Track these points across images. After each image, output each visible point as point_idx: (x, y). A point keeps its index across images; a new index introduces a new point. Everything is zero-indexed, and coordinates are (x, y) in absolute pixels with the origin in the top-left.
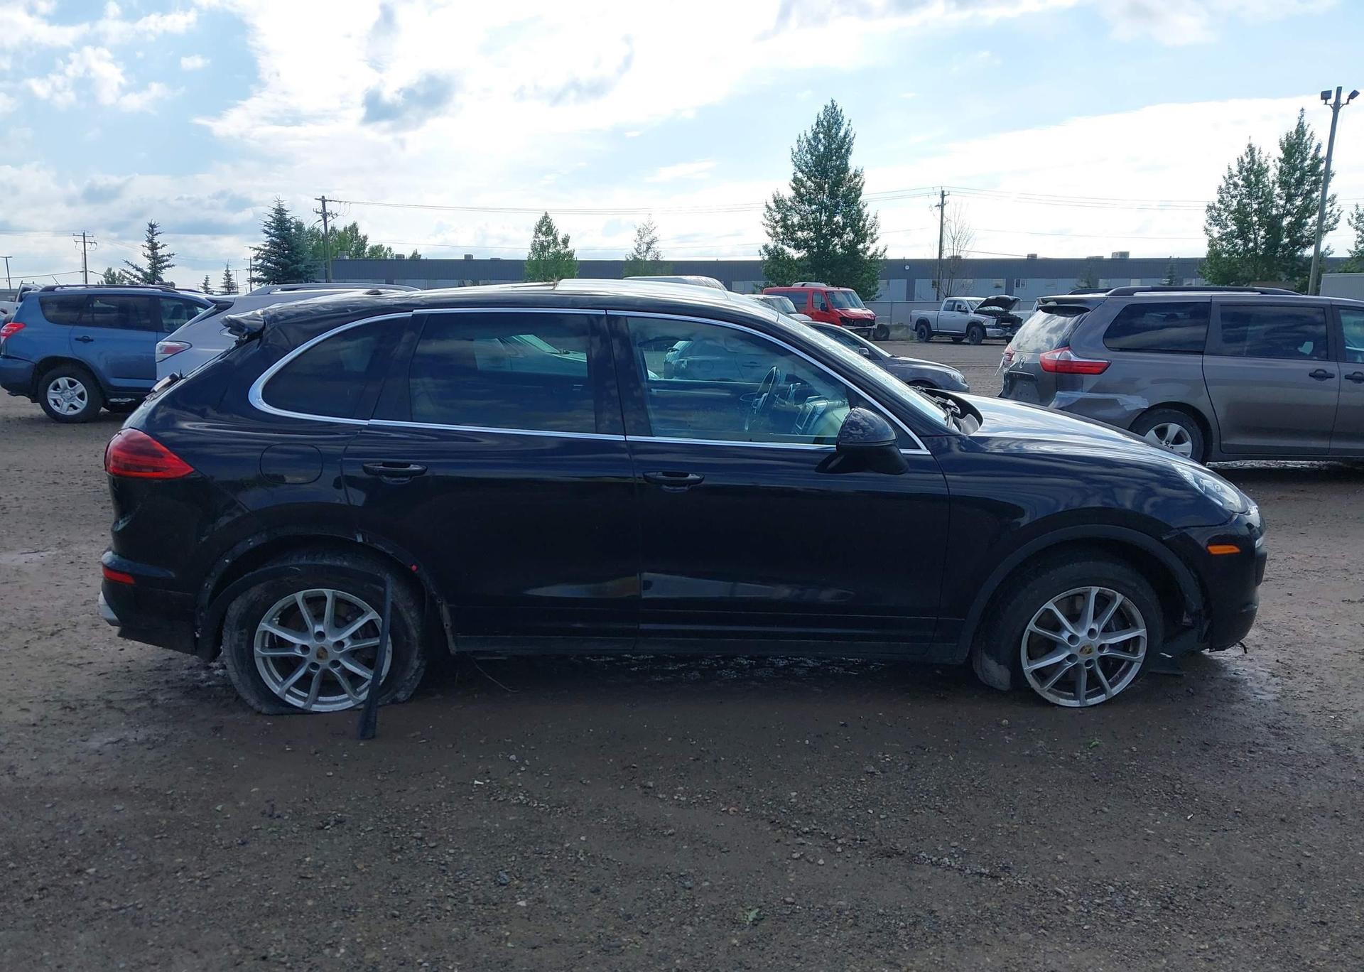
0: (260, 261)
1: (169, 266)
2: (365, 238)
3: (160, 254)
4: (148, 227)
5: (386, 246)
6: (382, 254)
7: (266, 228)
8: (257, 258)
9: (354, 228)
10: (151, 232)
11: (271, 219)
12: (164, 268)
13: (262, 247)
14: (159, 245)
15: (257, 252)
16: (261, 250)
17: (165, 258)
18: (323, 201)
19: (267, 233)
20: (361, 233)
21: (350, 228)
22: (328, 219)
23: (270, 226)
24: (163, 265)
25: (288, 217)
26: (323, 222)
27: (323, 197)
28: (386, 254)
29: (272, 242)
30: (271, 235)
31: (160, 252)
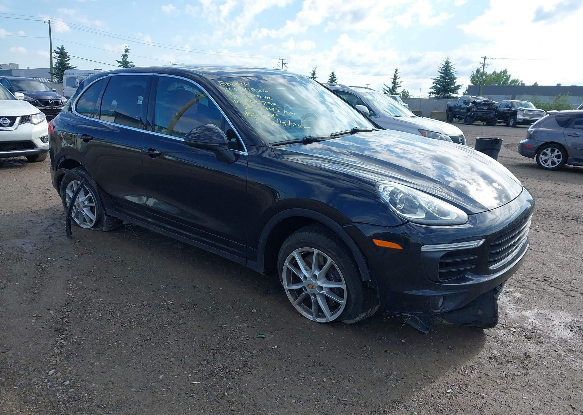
0: (435, 84)
1: (400, 86)
2: (510, 76)
3: (397, 82)
4: (395, 71)
5: (520, 80)
6: (517, 83)
7: (440, 70)
8: (433, 83)
9: (505, 72)
10: (395, 72)
11: (443, 66)
12: (398, 87)
13: (437, 79)
14: (397, 78)
15: (434, 80)
16: (436, 80)
17: (398, 83)
18: (485, 58)
19: (440, 72)
20: (508, 74)
21: (504, 71)
22: (485, 67)
23: (441, 69)
24: (398, 86)
25: (450, 65)
26: (483, 68)
27: (485, 57)
28: (519, 84)
29: (440, 76)
30: (442, 73)
31: (397, 81)
